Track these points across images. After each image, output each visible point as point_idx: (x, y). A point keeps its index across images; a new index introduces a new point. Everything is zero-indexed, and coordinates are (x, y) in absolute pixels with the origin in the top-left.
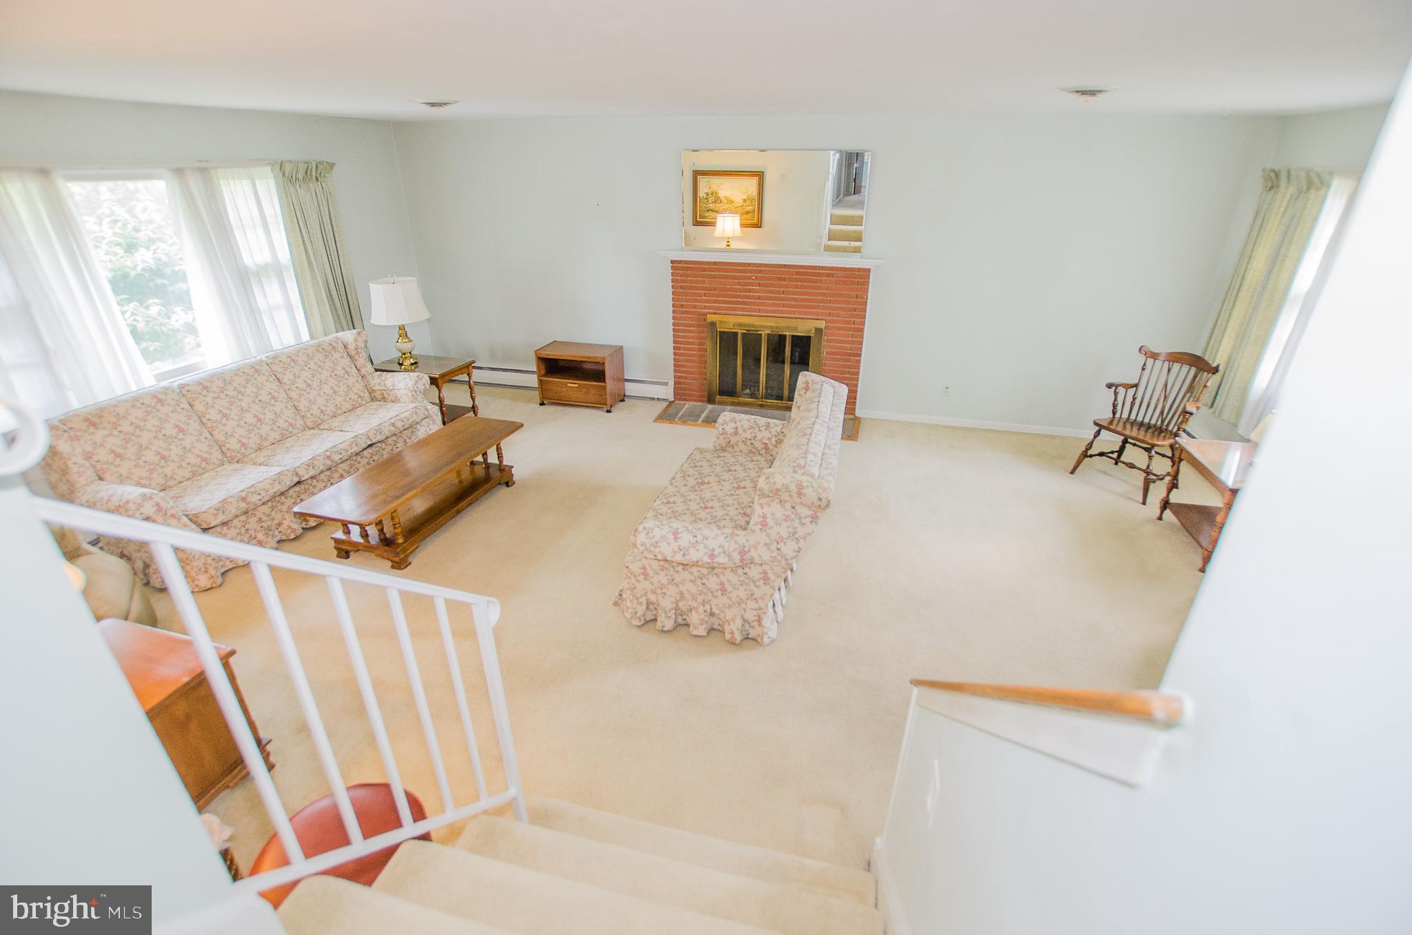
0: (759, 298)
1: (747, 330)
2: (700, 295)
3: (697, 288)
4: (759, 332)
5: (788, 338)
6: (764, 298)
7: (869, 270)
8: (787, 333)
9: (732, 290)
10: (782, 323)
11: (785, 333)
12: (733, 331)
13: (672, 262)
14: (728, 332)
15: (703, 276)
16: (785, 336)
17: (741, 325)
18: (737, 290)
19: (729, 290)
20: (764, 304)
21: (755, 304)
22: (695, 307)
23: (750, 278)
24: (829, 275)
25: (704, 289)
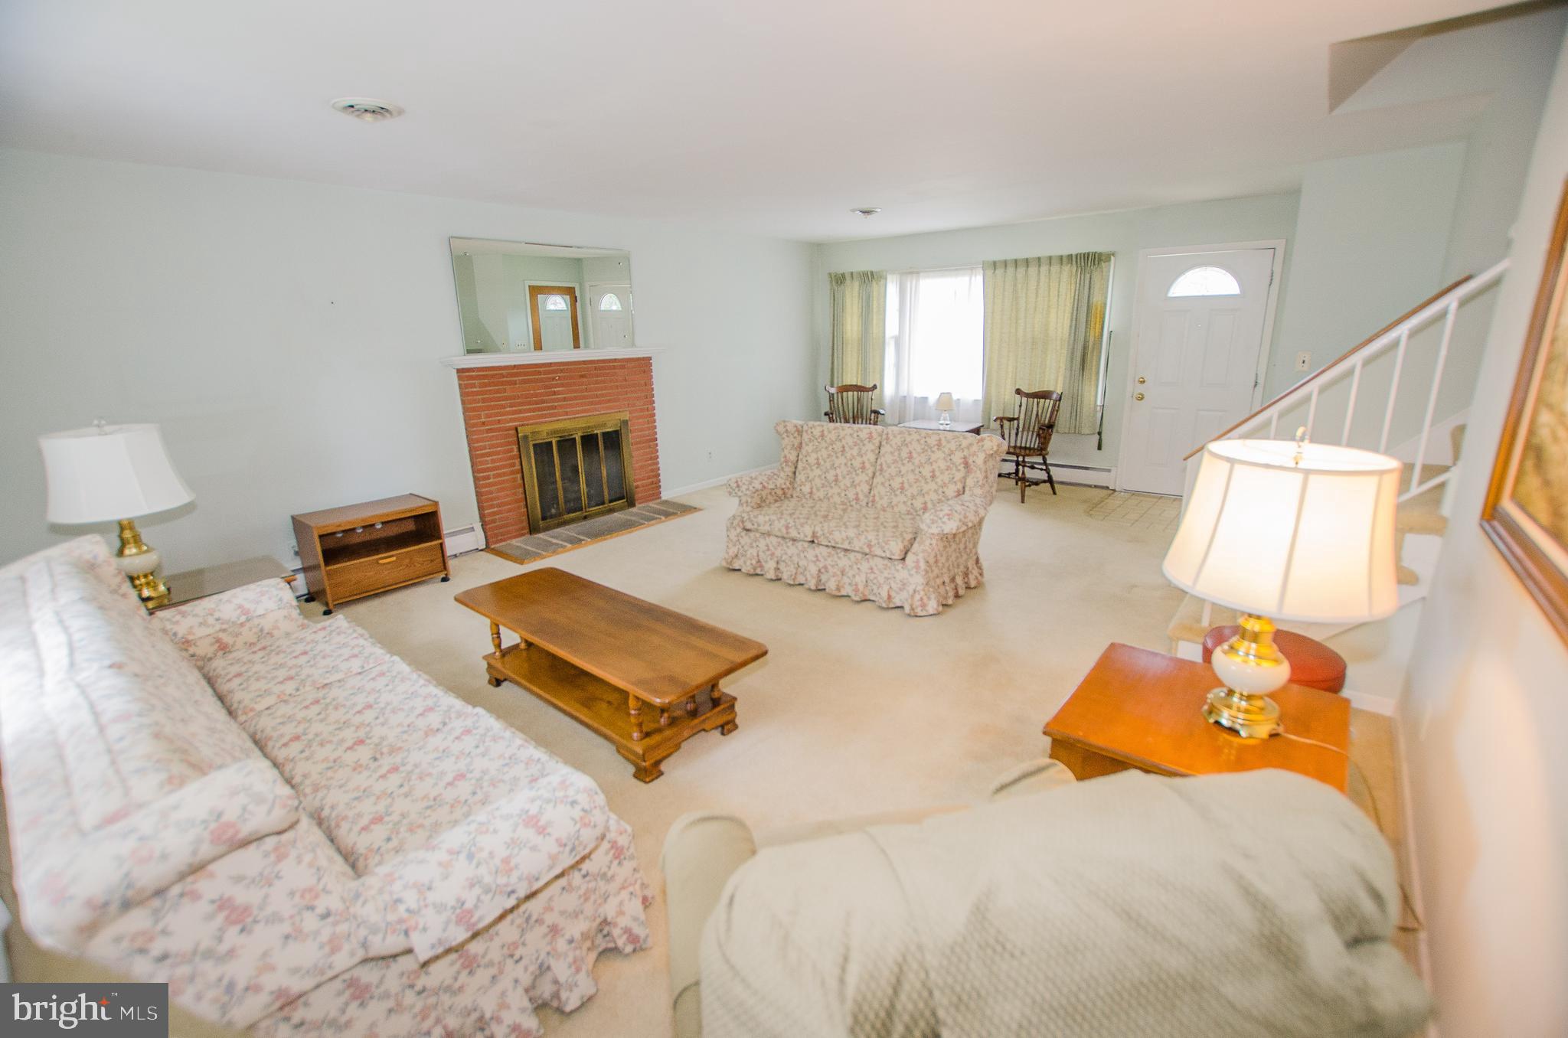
0: (565, 399)
1: (560, 437)
2: (503, 407)
3: (499, 399)
4: (573, 437)
5: (599, 435)
6: (571, 399)
7: (650, 358)
8: (598, 432)
9: (536, 395)
10: (592, 422)
11: (595, 432)
12: (547, 440)
13: (459, 371)
14: (542, 443)
15: (502, 383)
16: (597, 434)
17: (554, 432)
18: (541, 395)
19: (532, 395)
20: (571, 406)
21: (561, 407)
22: (499, 421)
23: (554, 379)
24: (623, 367)
25: (506, 398)
